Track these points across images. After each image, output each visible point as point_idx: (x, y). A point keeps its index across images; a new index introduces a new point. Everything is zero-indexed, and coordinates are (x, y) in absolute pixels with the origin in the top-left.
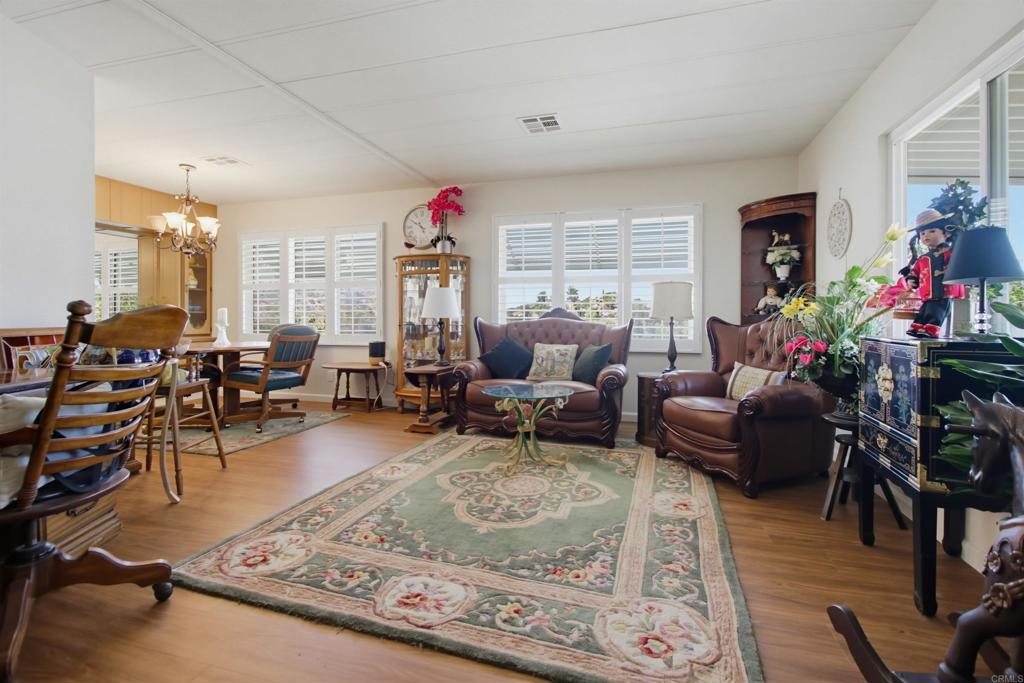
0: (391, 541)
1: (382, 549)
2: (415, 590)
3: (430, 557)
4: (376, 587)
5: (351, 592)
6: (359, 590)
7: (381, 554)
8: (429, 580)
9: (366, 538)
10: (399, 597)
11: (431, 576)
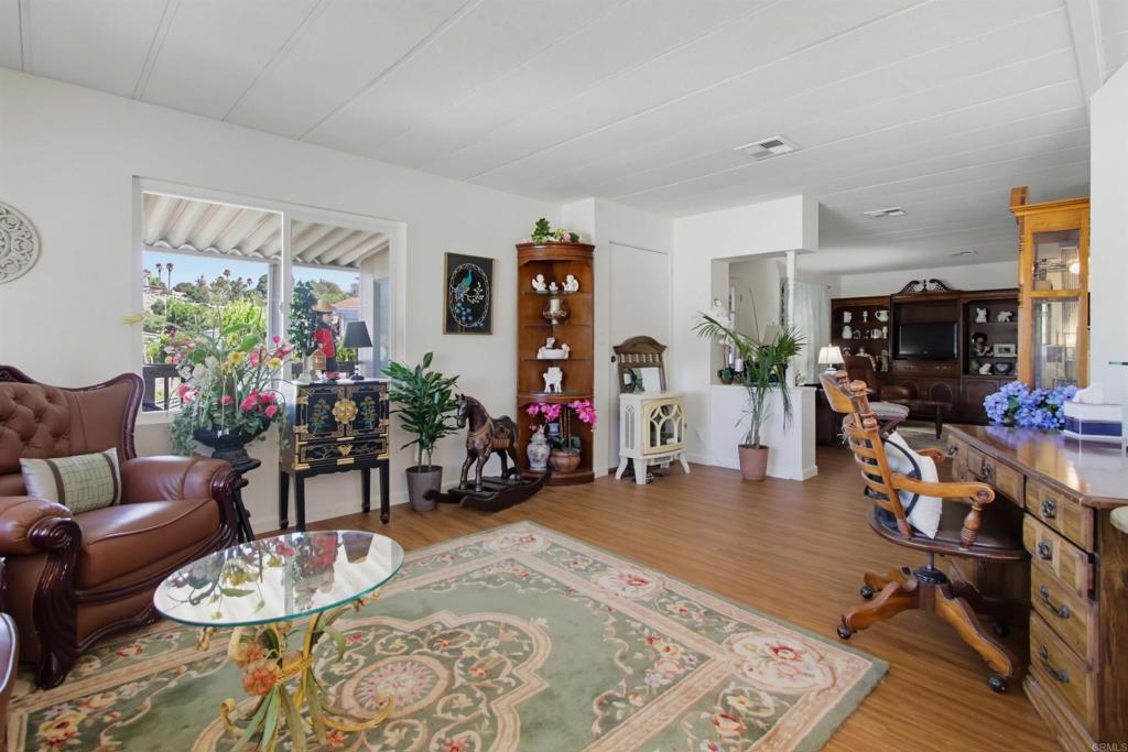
0: (641, 636)
1: (652, 630)
2: (633, 588)
3: (610, 609)
4: (661, 596)
5: (681, 598)
6: (675, 598)
7: (655, 625)
8: (620, 592)
9: (668, 649)
10: (646, 586)
11: (617, 595)
